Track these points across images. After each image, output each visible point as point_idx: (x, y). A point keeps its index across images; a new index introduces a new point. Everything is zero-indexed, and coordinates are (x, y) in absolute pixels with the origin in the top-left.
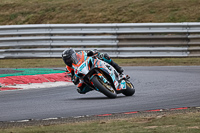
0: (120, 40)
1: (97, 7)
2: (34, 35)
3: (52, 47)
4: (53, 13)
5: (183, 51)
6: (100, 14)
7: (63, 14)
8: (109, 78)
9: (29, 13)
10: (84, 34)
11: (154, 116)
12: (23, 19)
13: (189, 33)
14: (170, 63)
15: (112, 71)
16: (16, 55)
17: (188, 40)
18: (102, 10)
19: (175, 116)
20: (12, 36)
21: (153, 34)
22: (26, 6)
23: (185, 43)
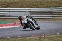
0: (31, 13)
1: (24, 3)
2: (4, 11)
3: (10, 15)
4: (10, 5)
5: (50, 16)
6: (25, 5)
7: (13, 5)
8: (33, 24)
9: (3, 5)
10: (20, 11)
11: (41, 36)
12: (1, 7)
13: (52, 11)
14: (47, 20)
15: (34, 22)
17: (52, 13)
18: (25, 4)
19: (48, 36)
21: (41, 11)
22: (2, 3)
23: (51, 14)
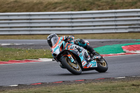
16: (136, 30)
20: (134, 16)
